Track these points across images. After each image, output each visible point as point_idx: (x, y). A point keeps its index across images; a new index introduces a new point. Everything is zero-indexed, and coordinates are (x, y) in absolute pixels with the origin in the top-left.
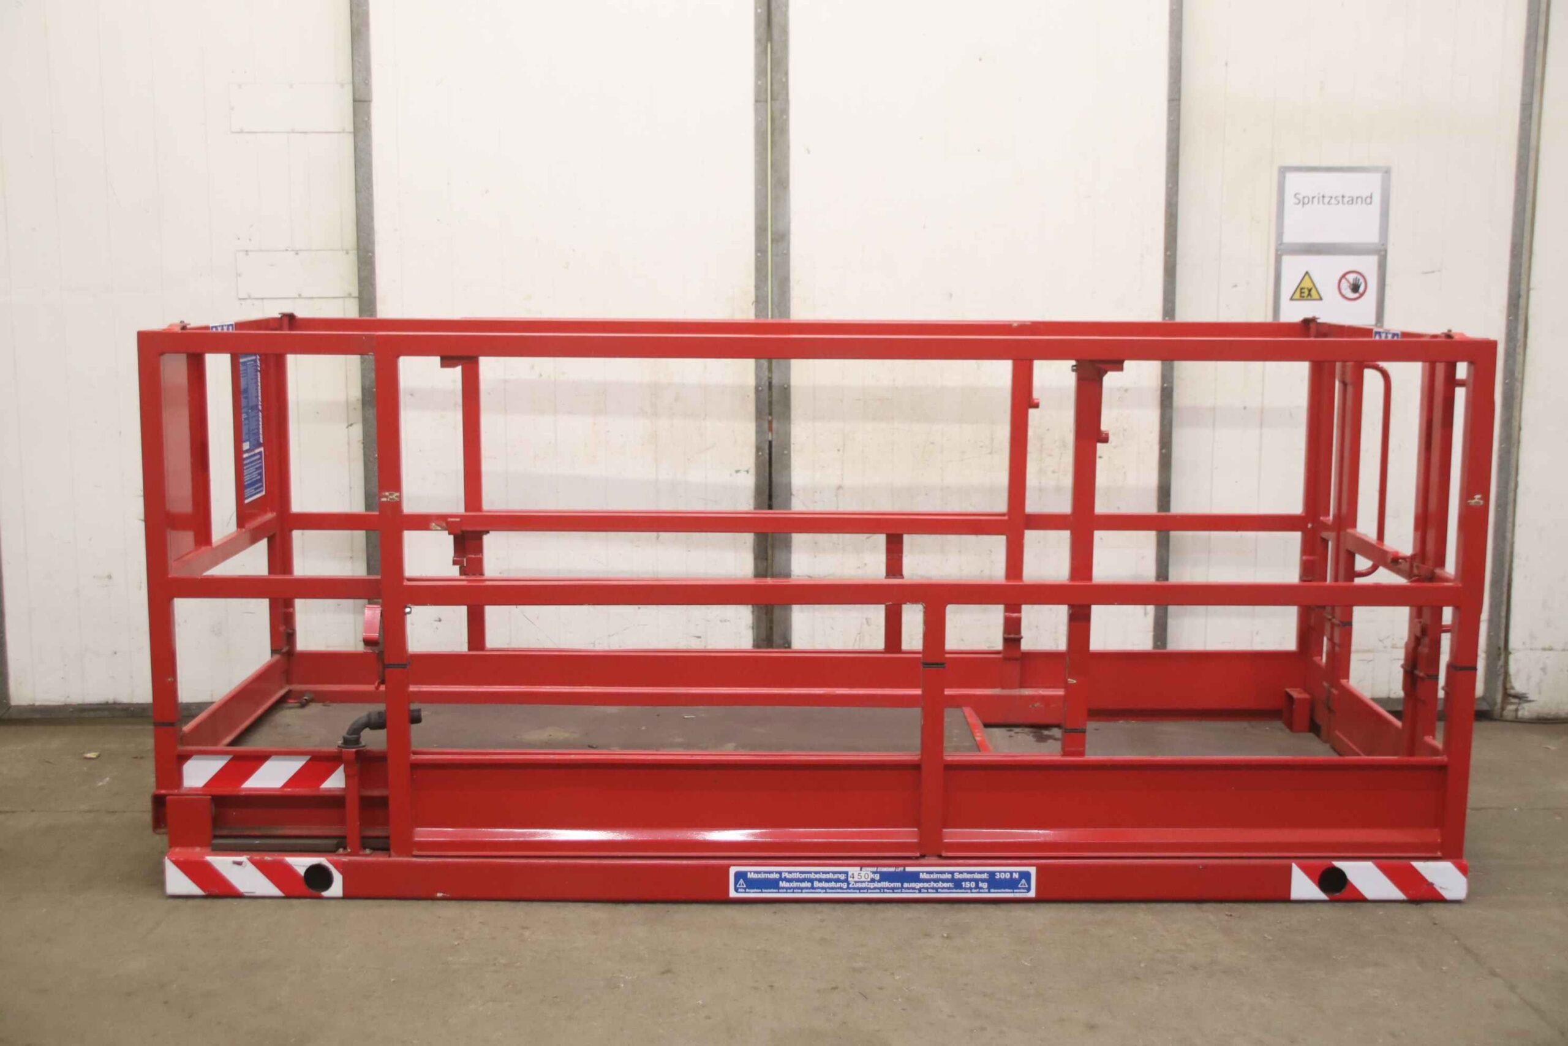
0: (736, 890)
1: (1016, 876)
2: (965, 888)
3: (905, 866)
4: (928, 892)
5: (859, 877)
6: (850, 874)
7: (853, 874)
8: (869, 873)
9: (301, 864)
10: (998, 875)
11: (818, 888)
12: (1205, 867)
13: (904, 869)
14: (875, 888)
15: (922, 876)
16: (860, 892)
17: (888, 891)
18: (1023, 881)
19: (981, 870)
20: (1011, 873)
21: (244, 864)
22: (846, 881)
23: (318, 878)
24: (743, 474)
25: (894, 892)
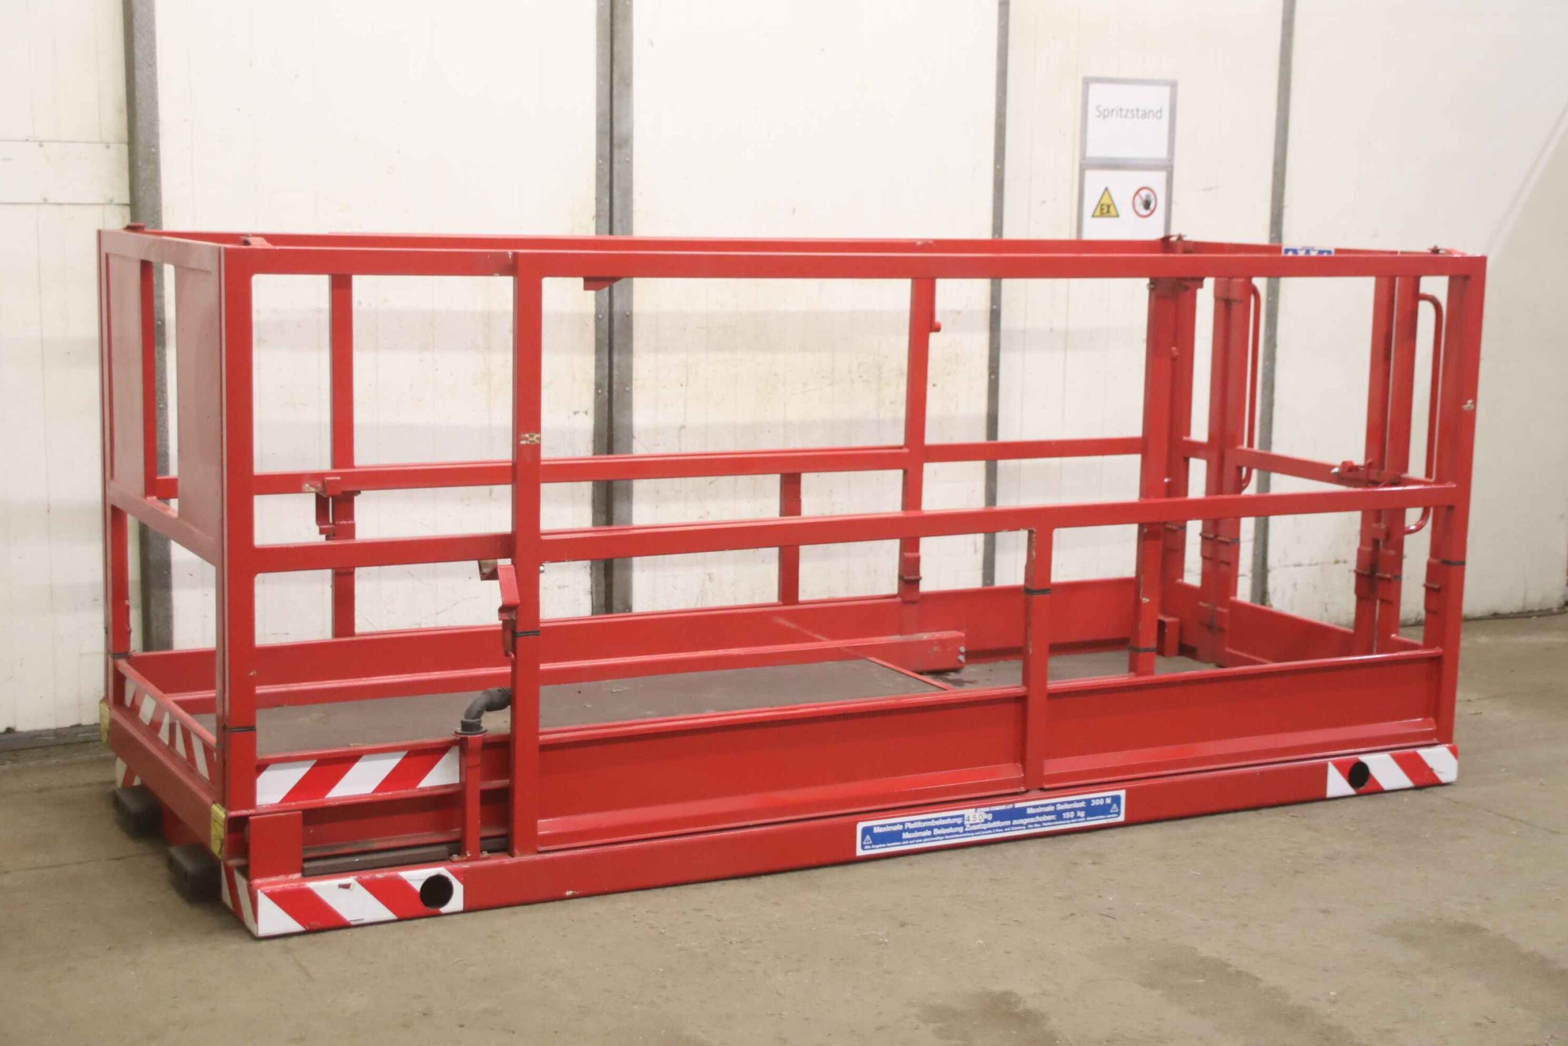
0: (863, 847)
1: (1108, 801)
2: (1066, 819)
3: (1013, 803)
4: (1034, 828)
5: (974, 819)
6: (966, 817)
7: (969, 817)
8: (983, 813)
9: (416, 877)
10: (1094, 802)
11: (938, 835)
12: (1262, 773)
13: (1014, 806)
14: (988, 829)
15: (1030, 811)
16: (975, 835)
17: (999, 830)
18: (1115, 806)
19: (1078, 799)
20: (1104, 798)
21: (351, 887)
22: (963, 825)
23: (437, 891)
24: (582, 415)
25: (1004, 832)
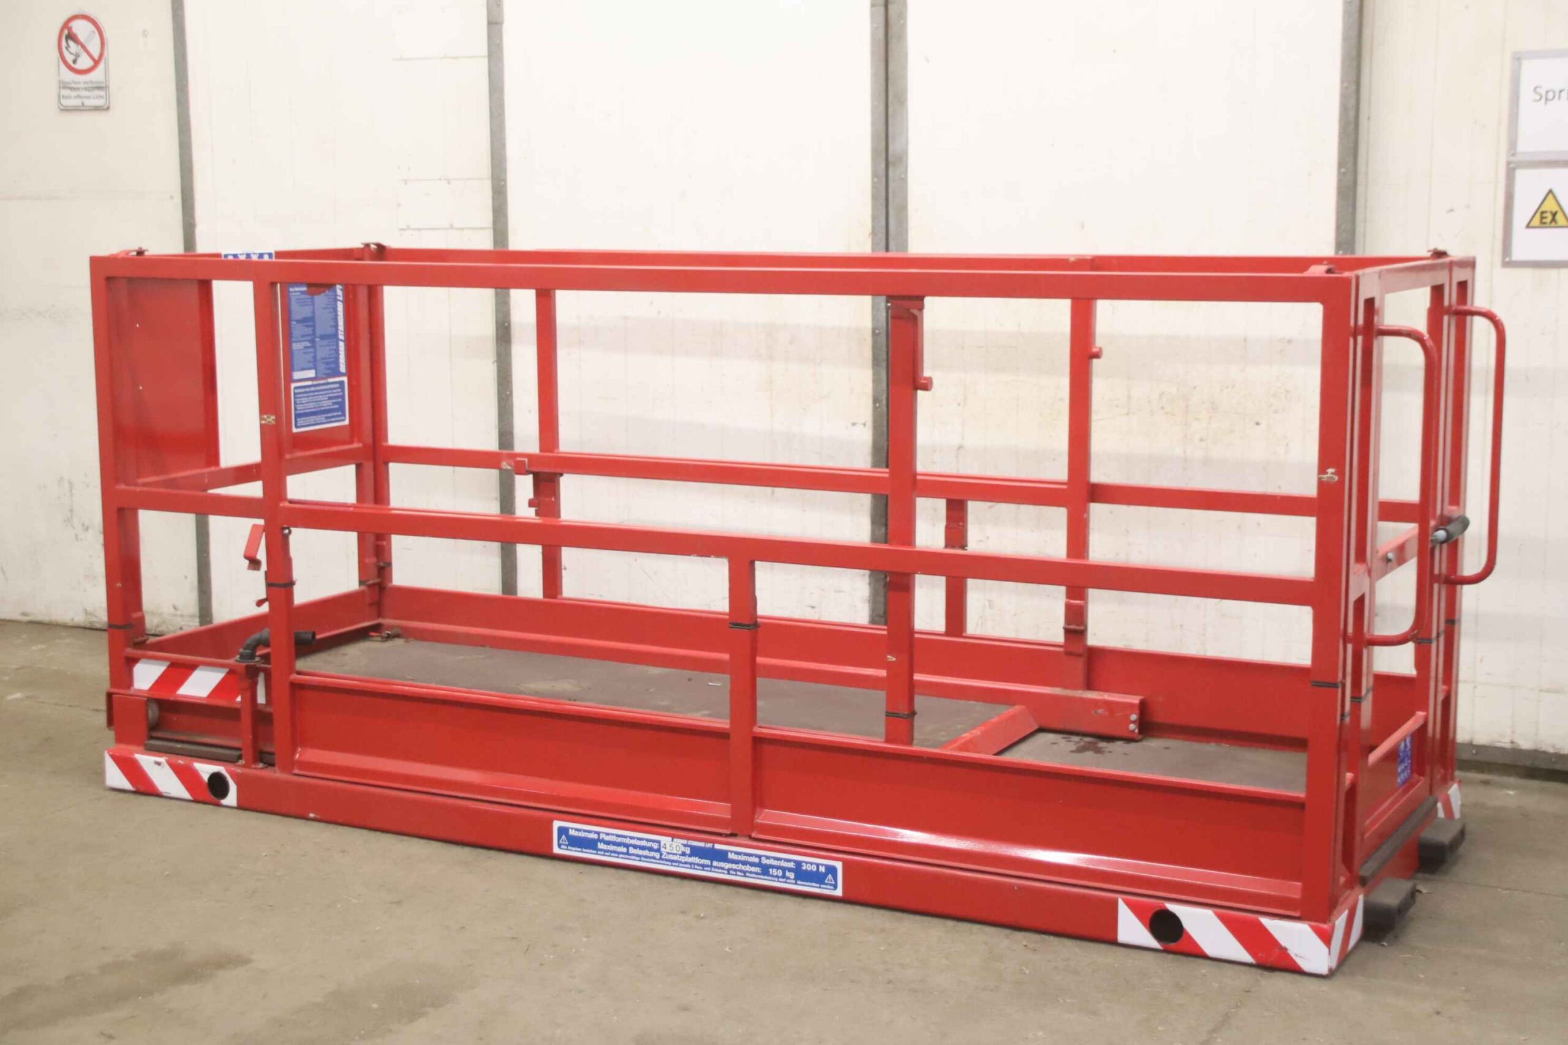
0: (559, 846)
1: (822, 869)
2: (773, 876)
3: (714, 842)
4: (736, 875)
5: (671, 849)
6: (662, 844)
7: (665, 844)
8: (680, 845)
9: (205, 770)
10: (805, 866)
11: (633, 855)
12: (1022, 888)
13: (713, 846)
14: (686, 863)
15: (731, 856)
16: (672, 865)
17: (698, 868)
18: (830, 876)
19: (787, 858)
20: (818, 865)
21: (162, 765)
22: (658, 850)
23: (217, 785)
24: (860, 427)
25: (703, 870)
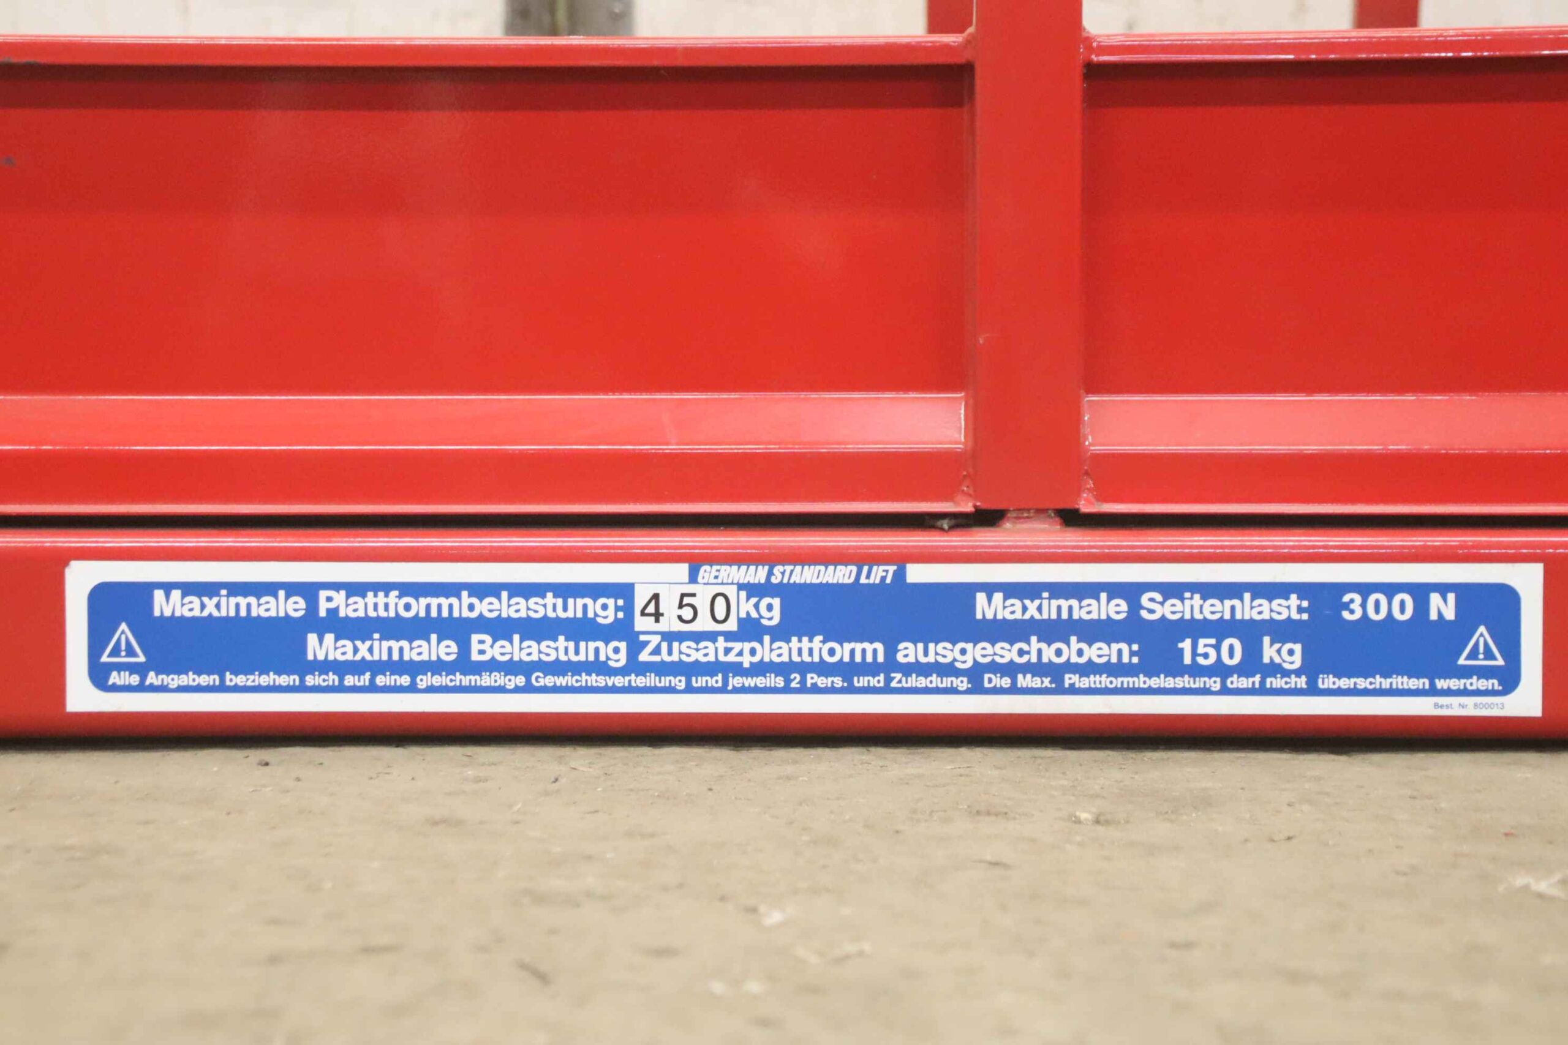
0: (99, 676)
1: (1443, 608)
2: (1196, 670)
3: (902, 559)
4: (1014, 690)
5: (687, 613)
6: (639, 602)
7: (656, 597)
8: (731, 591)
10: (1356, 606)
11: (492, 666)
13: (900, 575)
14: (761, 668)
15: (985, 608)
16: (689, 689)
17: (822, 682)
18: (1481, 635)
20: (1420, 592)
22: (623, 630)
25: (851, 690)
